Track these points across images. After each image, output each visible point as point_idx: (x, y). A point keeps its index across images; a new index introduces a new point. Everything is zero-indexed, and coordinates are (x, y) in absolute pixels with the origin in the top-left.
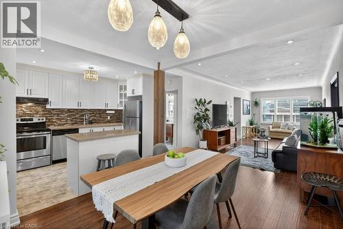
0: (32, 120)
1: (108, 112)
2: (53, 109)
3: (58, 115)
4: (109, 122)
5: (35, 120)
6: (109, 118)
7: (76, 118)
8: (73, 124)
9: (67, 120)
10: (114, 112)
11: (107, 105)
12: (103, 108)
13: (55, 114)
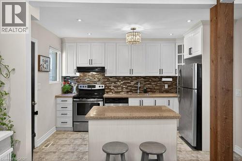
0: (94, 87)
1: (164, 79)
2: (111, 77)
3: (115, 82)
4: (167, 91)
5: (97, 87)
6: (166, 86)
7: (130, 86)
8: (128, 92)
9: (123, 88)
10: (171, 80)
11: (161, 71)
12: (158, 75)
13: (112, 82)
